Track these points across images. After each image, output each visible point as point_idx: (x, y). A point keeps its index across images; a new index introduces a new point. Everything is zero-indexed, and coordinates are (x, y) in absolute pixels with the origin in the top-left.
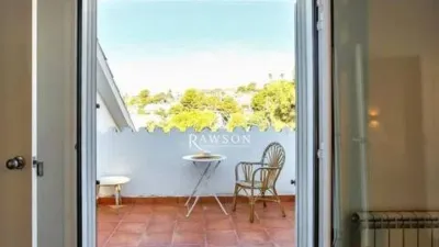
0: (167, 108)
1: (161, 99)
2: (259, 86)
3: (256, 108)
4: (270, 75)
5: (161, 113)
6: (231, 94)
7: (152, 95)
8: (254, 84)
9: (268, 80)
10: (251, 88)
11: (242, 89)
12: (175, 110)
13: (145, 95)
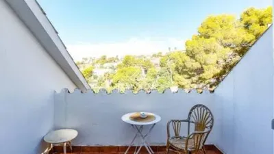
0: (115, 65)
1: (112, 60)
2: (163, 54)
3: (162, 65)
4: (169, 49)
5: (112, 68)
6: (149, 58)
7: (107, 58)
8: (161, 53)
9: (168, 51)
10: (159, 55)
11: (154, 56)
12: (120, 66)
13: (104, 58)
